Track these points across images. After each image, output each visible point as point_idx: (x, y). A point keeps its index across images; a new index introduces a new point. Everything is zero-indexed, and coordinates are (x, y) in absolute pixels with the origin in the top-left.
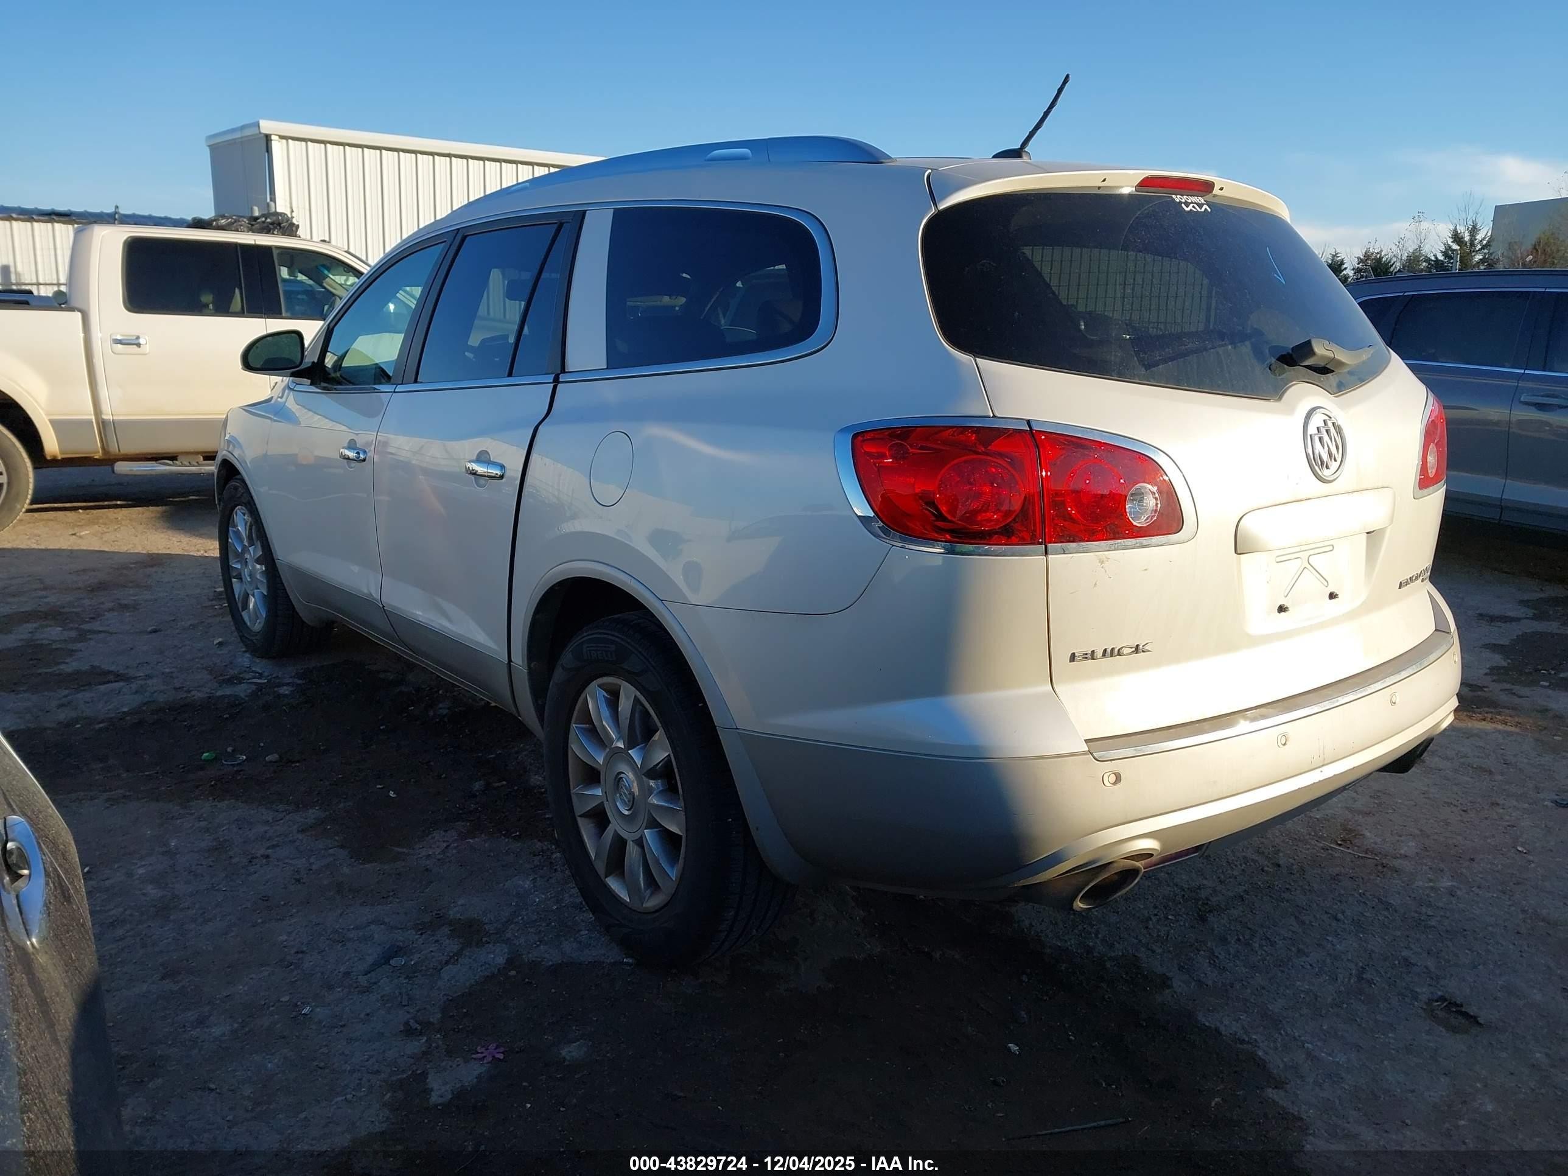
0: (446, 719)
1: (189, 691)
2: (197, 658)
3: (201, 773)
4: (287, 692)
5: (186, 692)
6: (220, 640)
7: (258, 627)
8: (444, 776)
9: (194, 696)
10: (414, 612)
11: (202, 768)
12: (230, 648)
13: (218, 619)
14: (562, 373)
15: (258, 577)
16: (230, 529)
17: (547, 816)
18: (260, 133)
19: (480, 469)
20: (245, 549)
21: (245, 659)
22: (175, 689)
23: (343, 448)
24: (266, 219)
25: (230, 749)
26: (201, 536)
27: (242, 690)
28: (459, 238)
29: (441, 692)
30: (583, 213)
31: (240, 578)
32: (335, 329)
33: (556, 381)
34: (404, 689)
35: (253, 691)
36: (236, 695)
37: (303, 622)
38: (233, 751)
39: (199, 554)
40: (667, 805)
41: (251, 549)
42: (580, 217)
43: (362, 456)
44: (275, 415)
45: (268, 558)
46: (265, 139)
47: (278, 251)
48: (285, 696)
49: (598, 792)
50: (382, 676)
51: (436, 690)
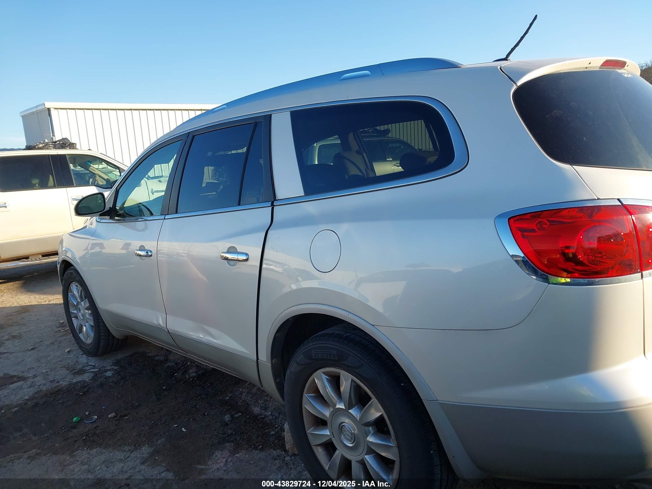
0: (195, 378)
1: (58, 382)
2: (59, 361)
3: (74, 431)
4: (110, 375)
5: (57, 382)
6: (68, 349)
7: (89, 341)
8: (206, 413)
9: (62, 384)
10: (189, 333)
11: (74, 427)
12: (74, 353)
13: (65, 337)
14: (275, 200)
15: (87, 316)
16: (69, 293)
17: (272, 433)
18: (46, 108)
19: (229, 256)
20: (78, 303)
21: (84, 359)
22: (51, 382)
23: (136, 250)
24: (60, 142)
25: (87, 413)
26: (45, 293)
27: (86, 377)
28: (190, 137)
29: (188, 363)
30: (270, 116)
31: (76, 317)
32: (120, 190)
33: (273, 206)
34: (169, 364)
35: (92, 377)
36: (85, 381)
37: (114, 337)
38: (89, 414)
39: (46, 303)
40: (383, 443)
41: (82, 303)
42: (268, 118)
43: (150, 254)
44: (92, 236)
45: (93, 307)
46: (48, 110)
47: (69, 156)
48: (109, 377)
49: (327, 432)
50: (157, 358)
51: (185, 362)
